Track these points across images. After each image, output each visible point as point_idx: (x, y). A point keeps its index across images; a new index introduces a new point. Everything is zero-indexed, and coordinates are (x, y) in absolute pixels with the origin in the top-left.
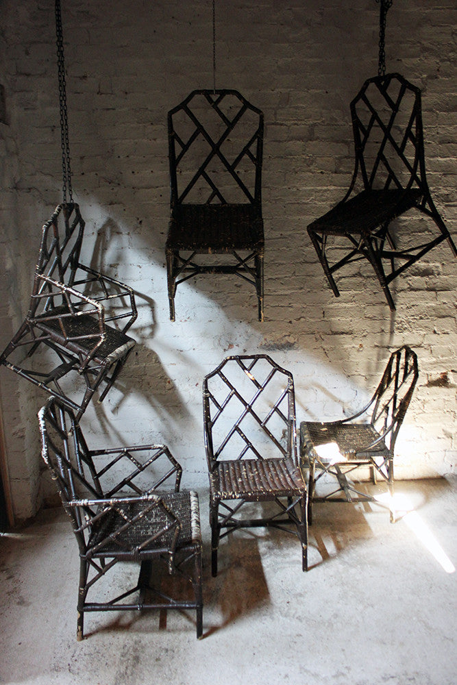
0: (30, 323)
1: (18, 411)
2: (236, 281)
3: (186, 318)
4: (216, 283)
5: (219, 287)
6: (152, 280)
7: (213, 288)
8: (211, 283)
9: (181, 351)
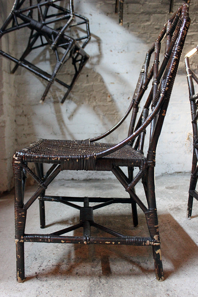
0: (15, 13)
1: (2, 105)
2: (156, 26)
3: (122, 51)
4: (142, 26)
5: (144, 30)
6: (99, 24)
7: (140, 30)
8: (139, 27)
9: (118, 74)
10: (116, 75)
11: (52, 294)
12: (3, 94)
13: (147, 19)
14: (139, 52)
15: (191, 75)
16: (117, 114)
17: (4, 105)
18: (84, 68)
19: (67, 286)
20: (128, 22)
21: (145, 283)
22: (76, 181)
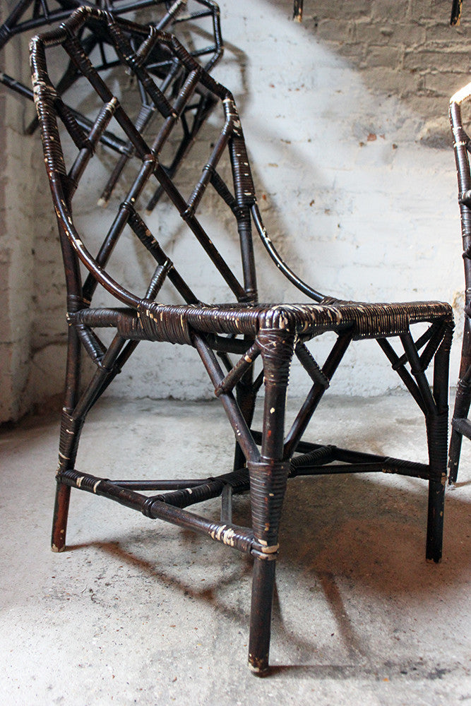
2: (383, 26)
3: (298, 86)
4: (349, 27)
5: (354, 35)
6: (245, 19)
7: (344, 36)
8: (342, 28)
9: (288, 142)
10: (282, 144)
11: (130, 633)
12: (6, 183)
13: (363, 9)
14: (339, 91)
15: (463, 144)
16: (282, 242)
17: (8, 212)
18: (204, 127)
19: (164, 618)
20: (315, 15)
21: (344, 616)
22: (179, 402)
